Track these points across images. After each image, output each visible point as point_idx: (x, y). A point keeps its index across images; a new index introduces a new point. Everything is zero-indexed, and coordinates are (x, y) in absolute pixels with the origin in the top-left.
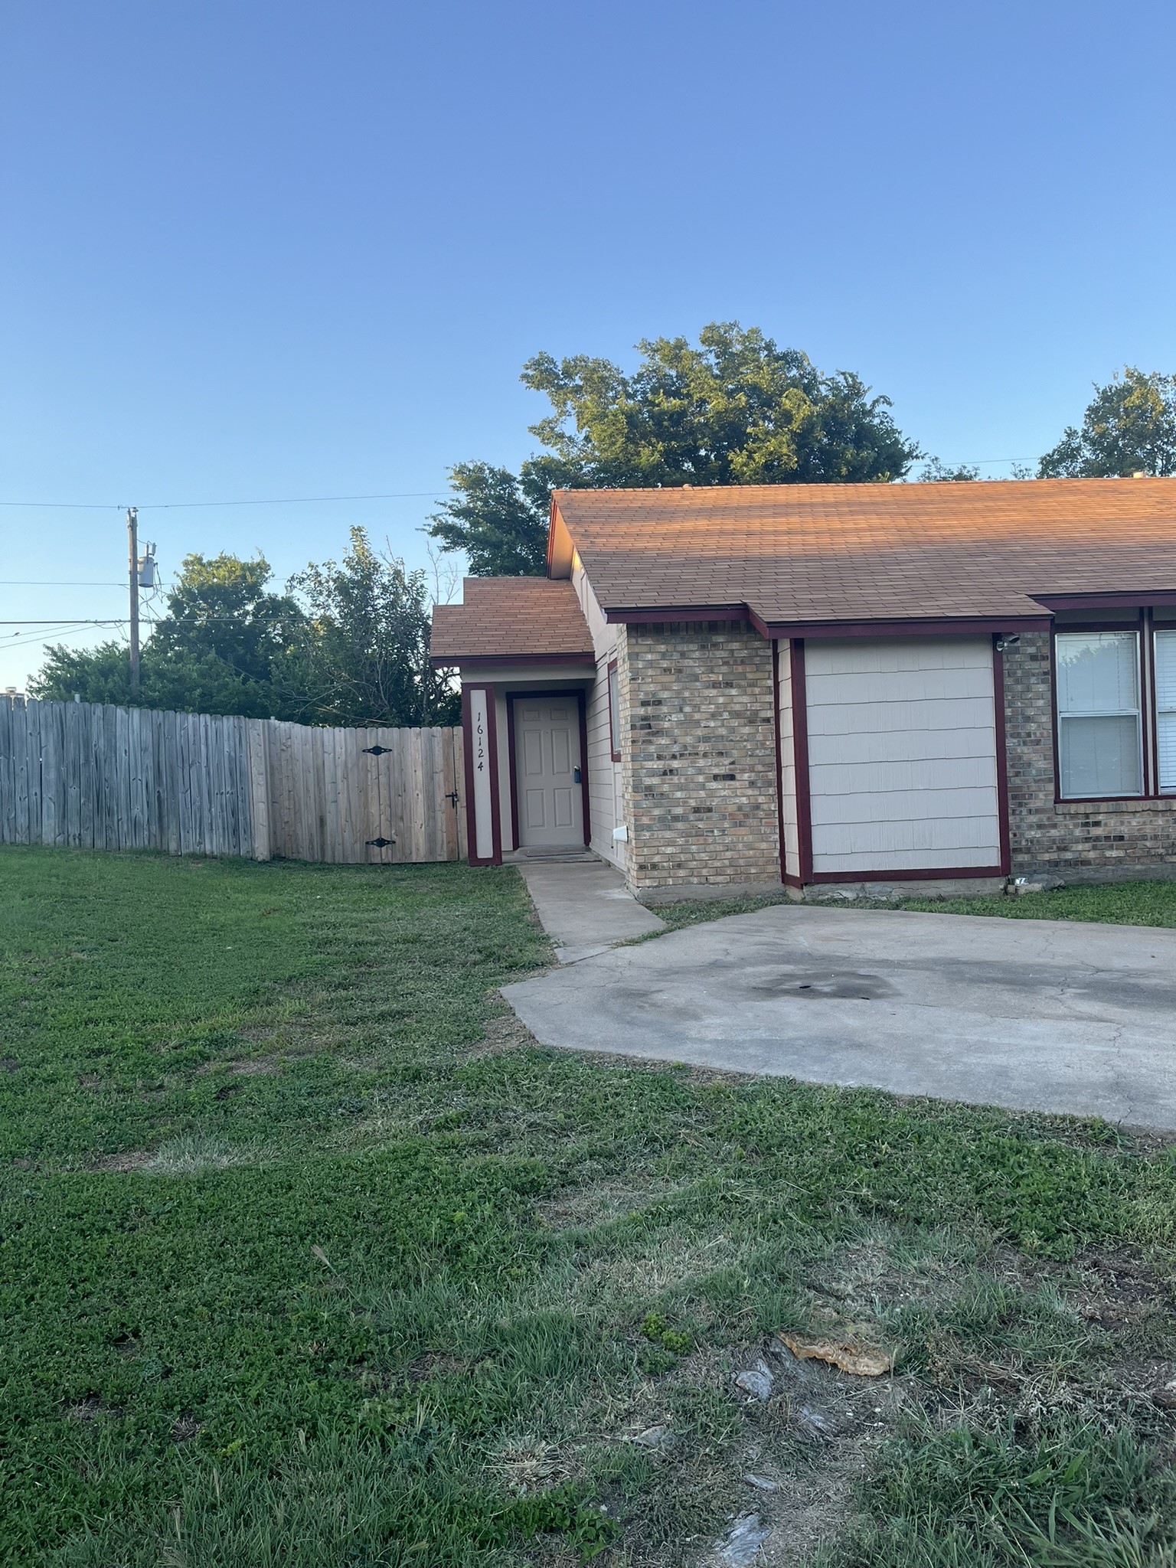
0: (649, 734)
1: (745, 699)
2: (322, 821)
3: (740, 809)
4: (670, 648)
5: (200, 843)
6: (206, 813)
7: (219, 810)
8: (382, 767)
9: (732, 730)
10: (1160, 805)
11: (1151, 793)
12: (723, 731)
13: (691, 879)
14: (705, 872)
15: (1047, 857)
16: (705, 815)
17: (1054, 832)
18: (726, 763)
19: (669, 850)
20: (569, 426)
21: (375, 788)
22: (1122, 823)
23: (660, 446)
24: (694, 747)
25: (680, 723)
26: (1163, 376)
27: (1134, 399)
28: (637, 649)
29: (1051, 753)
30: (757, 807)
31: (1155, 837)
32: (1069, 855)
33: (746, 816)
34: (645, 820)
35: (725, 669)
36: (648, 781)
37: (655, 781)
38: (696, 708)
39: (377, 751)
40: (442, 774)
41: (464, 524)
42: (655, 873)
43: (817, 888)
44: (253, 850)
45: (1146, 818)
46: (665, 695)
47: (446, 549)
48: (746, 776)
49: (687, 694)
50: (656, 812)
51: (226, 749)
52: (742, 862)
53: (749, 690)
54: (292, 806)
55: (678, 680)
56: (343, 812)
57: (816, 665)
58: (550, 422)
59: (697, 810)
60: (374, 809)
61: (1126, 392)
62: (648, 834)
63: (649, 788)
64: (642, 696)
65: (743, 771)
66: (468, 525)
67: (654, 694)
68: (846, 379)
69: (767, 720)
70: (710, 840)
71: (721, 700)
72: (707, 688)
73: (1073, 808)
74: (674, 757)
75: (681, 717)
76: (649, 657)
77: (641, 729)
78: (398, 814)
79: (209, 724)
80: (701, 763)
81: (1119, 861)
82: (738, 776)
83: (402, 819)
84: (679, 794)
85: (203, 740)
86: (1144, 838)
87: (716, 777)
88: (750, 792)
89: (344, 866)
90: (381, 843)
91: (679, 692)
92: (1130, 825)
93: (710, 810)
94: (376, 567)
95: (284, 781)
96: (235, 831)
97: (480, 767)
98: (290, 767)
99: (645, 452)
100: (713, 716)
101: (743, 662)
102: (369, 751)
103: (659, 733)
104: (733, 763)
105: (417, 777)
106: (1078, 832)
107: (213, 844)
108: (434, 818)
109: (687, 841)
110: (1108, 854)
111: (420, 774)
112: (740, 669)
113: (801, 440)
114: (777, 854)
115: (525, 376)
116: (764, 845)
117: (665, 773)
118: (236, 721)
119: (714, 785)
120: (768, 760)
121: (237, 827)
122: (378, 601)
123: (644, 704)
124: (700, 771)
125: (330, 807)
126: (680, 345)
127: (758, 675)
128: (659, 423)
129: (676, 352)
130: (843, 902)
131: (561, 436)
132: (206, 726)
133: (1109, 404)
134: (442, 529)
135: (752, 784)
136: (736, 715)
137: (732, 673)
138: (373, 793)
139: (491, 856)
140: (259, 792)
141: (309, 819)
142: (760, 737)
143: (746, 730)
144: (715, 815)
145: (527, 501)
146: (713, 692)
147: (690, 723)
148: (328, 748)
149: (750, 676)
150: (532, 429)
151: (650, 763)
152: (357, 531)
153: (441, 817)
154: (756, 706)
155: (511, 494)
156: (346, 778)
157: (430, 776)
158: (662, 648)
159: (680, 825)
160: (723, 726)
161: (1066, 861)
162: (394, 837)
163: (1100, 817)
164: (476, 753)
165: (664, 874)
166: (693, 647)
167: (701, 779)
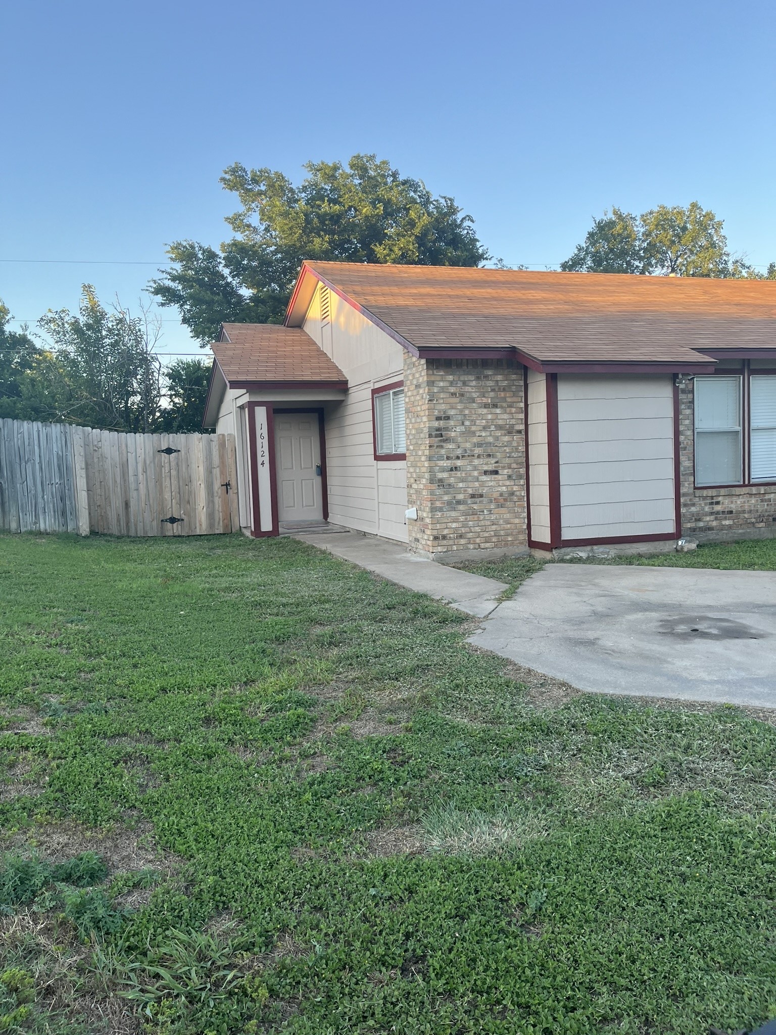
0: (441, 441)
1: (506, 416)
2: (127, 505)
3: (501, 495)
4: (456, 378)
5: (35, 523)
6: (40, 500)
7: (50, 497)
8: (173, 464)
9: (497, 438)
10: (754, 490)
11: (747, 482)
12: (490, 439)
13: (469, 545)
14: (478, 540)
15: (689, 525)
16: (478, 500)
17: (693, 509)
18: (493, 462)
19: (454, 525)
20: (254, 219)
21: (168, 479)
22: (732, 502)
23: (327, 238)
24: (471, 450)
25: (462, 433)
26: (633, 216)
27: (618, 229)
28: (433, 378)
29: (691, 456)
30: (512, 494)
31: (750, 511)
32: (701, 524)
33: (505, 500)
34: (438, 504)
35: (492, 394)
36: (440, 475)
37: (445, 475)
38: (473, 422)
39: (169, 451)
40: (218, 469)
41: (177, 286)
42: (445, 542)
43: (564, 550)
44: (78, 528)
45: (745, 499)
46: (452, 412)
47: (163, 305)
48: (506, 471)
49: (467, 412)
50: (446, 498)
51: (55, 449)
52: (502, 533)
53: (508, 410)
54: (103, 494)
55: (461, 402)
56: (143, 497)
57: (565, 391)
58: (240, 216)
59: (473, 496)
60: (167, 496)
62: (440, 514)
63: (441, 480)
64: (436, 413)
65: (504, 468)
66: (180, 287)
67: (445, 413)
68: (446, 201)
69: (519, 432)
70: (482, 517)
71: (490, 417)
72: (480, 408)
73: (705, 493)
74: (458, 458)
75: (463, 429)
76: (441, 384)
77: (436, 437)
78: (186, 498)
79: (40, 429)
80: (476, 462)
81: (730, 527)
82: (500, 472)
83: (189, 502)
84: (461, 485)
85: (36, 442)
86: (744, 512)
87: (486, 473)
88: (508, 483)
89: (145, 539)
90: (173, 520)
91: (461, 411)
92: (735, 504)
93: (481, 496)
94: (103, 315)
95: (97, 474)
96: (64, 513)
97: (263, 464)
98: (101, 464)
99: (317, 241)
100: (485, 428)
101: (504, 390)
102: (163, 451)
103: (447, 440)
104: (497, 462)
105: (199, 471)
106: (707, 509)
107: (46, 523)
108: (213, 502)
109: (466, 519)
110: (724, 522)
111: (201, 469)
112: (502, 394)
113: (421, 240)
114: (525, 527)
115: (223, 179)
116: (517, 521)
117: (451, 470)
118: (62, 427)
119: (484, 478)
120: (520, 460)
121: (65, 511)
123: (438, 419)
124: (475, 468)
125: (133, 494)
126: (335, 168)
127: (515, 399)
128: (322, 222)
129: (331, 173)
130: (579, 560)
131: (249, 226)
132: (39, 431)
133: (603, 231)
134: (161, 290)
135: (510, 477)
136: (499, 427)
137: (497, 397)
138: (166, 483)
139: (271, 529)
140: (81, 483)
141: (117, 503)
142: (515, 444)
143: (506, 438)
144: (485, 500)
145: (226, 272)
146: (485, 411)
147: (469, 433)
148: (131, 448)
149: (509, 400)
150: (227, 219)
151: (442, 462)
152: (88, 289)
153: (218, 501)
154: (513, 422)
155: (214, 267)
156: (145, 471)
157: (209, 471)
158: (451, 378)
159: (461, 507)
160: (491, 435)
161: (700, 528)
162: (183, 517)
163: (720, 499)
164: (259, 454)
165: (451, 542)
166: (472, 378)
167: (476, 473)
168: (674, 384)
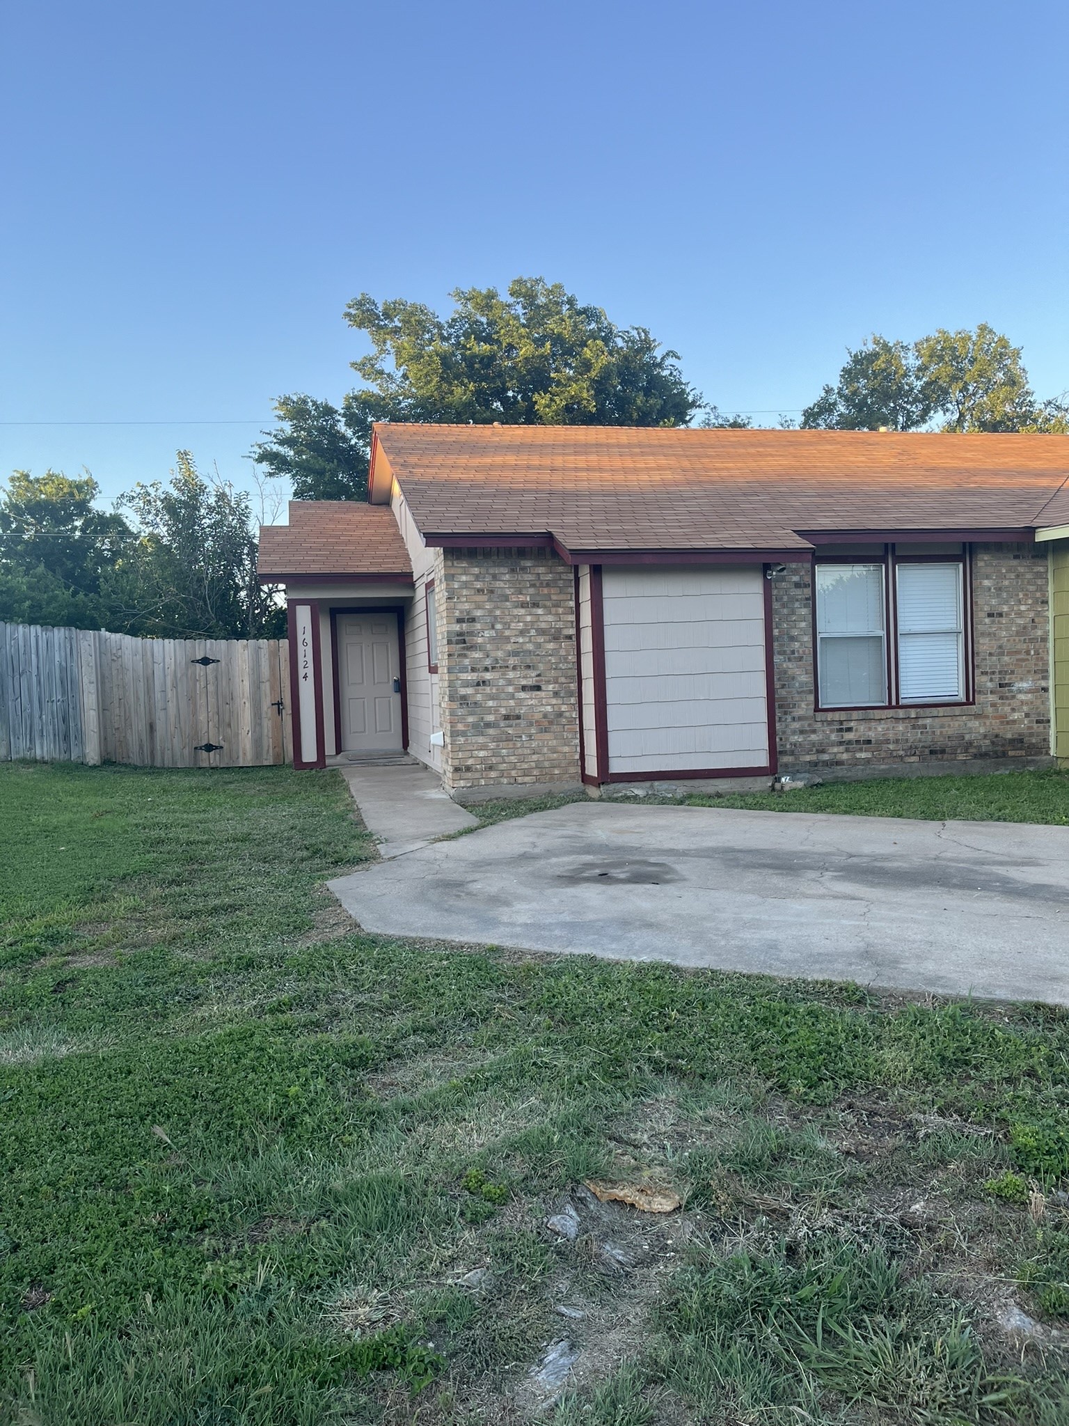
0: (464, 648)
1: (550, 618)
2: (152, 728)
3: (545, 716)
4: (483, 570)
5: (30, 749)
6: (36, 720)
7: (50, 717)
8: (210, 678)
9: (539, 645)
10: (901, 713)
11: (894, 703)
12: (530, 647)
13: (502, 779)
14: (514, 773)
15: (808, 758)
16: (514, 722)
17: (813, 737)
18: (533, 675)
19: (482, 754)
20: (389, 364)
21: (204, 696)
22: (870, 729)
23: (471, 386)
24: (504, 660)
25: (492, 639)
26: (905, 344)
27: (880, 363)
28: (452, 571)
29: (811, 668)
30: (560, 714)
31: (897, 741)
32: (826, 757)
33: (551, 723)
34: (460, 727)
35: (532, 591)
36: (463, 691)
37: (470, 691)
38: (507, 626)
39: (205, 661)
40: (268, 684)
41: (289, 453)
42: (469, 775)
43: (612, 786)
44: (84, 756)
45: (890, 724)
46: (478, 613)
47: (271, 475)
48: (551, 687)
49: (498, 613)
50: (470, 719)
51: (57, 659)
52: (547, 764)
53: (553, 610)
54: (122, 714)
55: (490, 600)
56: (173, 719)
57: (613, 588)
58: (371, 359)
59: (507, 717)
60: (202, 717)
61: (873, 357)
62: (462, 739)
63: (464, 697)
64: (457, 614)
65: (548, 682)
66: (292, 453)
67: (468, 613)
68: (639, 333)
69: (569, 637)
70: (519, 745)
71: (529, 618)
72: (516, 607)
73: (830, 716)
74: (486, 669)
75: (493, 633)
76: (464, 578)
77: (457, 644)
78: (226, 721)
79: (39, 634)
80: (511, 675)
81: (868, 761)
82: (543, 687)
83: (229, 725)
84: (490, 703)
85: (33, 650)
86: (887, 741)
87: (524, 688)
88: (554, 701)
89: (174, 770)
90: (209, 748)
91: (491, 611)
92: (876, 731)
93: (518, 717)
94: (202, 488)
95: (115, 689)
96: (66, 737)
97: (305, 677)
98: (121, 676)
99: (459, 391)
100: (522, 633)
101: (548, 585)
102: (198, 661)
103: (472, 648)
104: (539, 675)
105: (244, 687)
106: (833, 737)
107: (44, 749)
108: (260, 725)
109: (498, 746)
110: (858, 755)
111: (247, 683)
112: (546, 591)
113: (600, 387)
114: (577, 757)
115: (348, 315)
116: (566, 749)
117: (478, 684)
118: (67, 632)
119: (522, 695)
120: (570, 673)
121: (68, 732)
122: (204, 521)
123: (460, 621)
124: (510, 682)
125: (160, 715)
126: (491, 296)
127: (562, 597)
128: (470, 365)
129: (487, 301)
130: (635, 800)
131: (381, 372)
132: (37, 637)
133: (860, 366)
134: (266, 457)
135: (556, 694)
136: (542, 632)
137: (538, 594)
138: (201, 701)
139: (315, 760)
140: (90, 699)
141: (140, 725)
142: (563, 653)
143: (551, 646)
144: (523, 722)
145: (349, 433)
146: (522, 611)
147: (501, 639)
148: (158, 658)
149: (554, 597)
150: (353, 364)
151: (465, 675)
152: (183, 456)
153: (267, 724)
154: (560, 625)
155: (333, 426)
156: (175, 686)
157: (257, 685)
158: (476, 570)
159: (491, 731)
160: (530, 641)
161: (824, 762)
162: (222, 743)
163: (852, 724)
164: (301, 664)
165: (477, 775)
166: (503, 570)
167: (510, 689)
168: (765, 576)
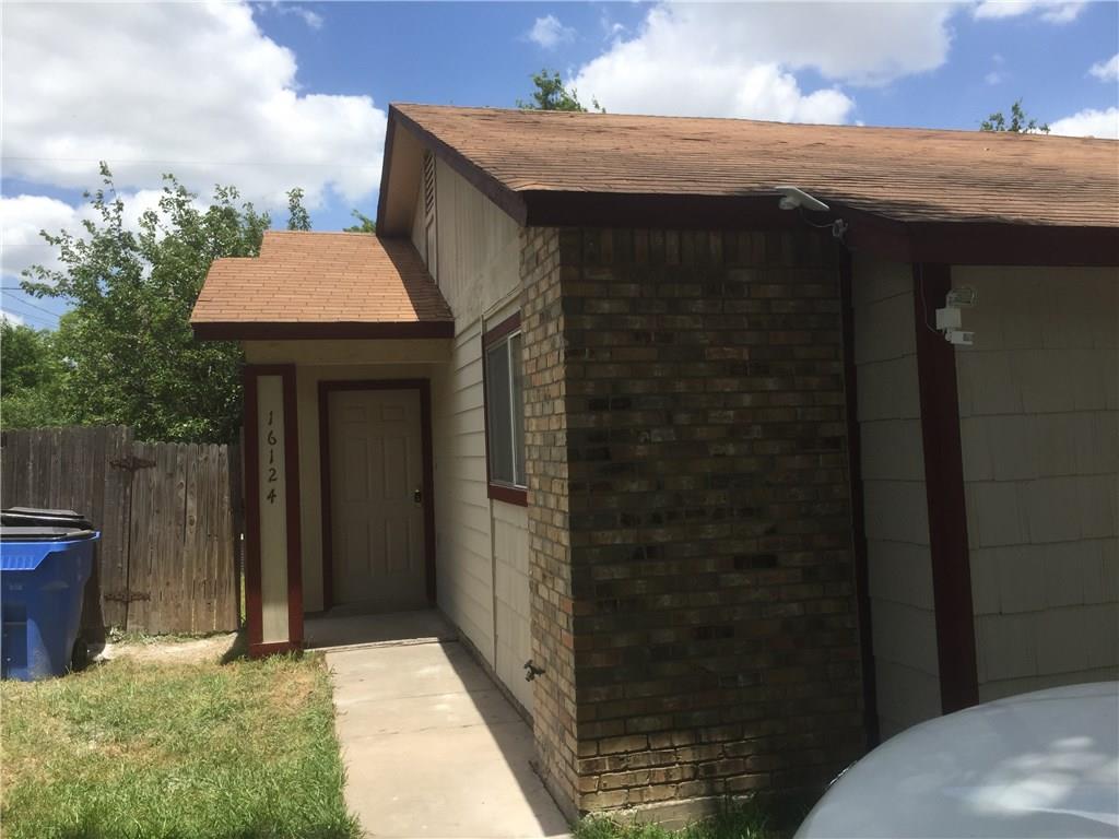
0: (607, 470)
1: (792, 399)
3: (787, 627)
4: (649, 290)
9: (769, 462)
12: (751, 465)
16: (719, 644)
24: (695, 498)
25: (668, 448)
28: (580, 290)
30: (818, 623)
33: (800, 643)
34: (598, 663)
35: (753, 337)
36: (604, 574)
37: (618, 572)
38: (700, 416)
42: (620, 777)
46: (638, 387)
48: (797, 558)
49: (681, 387)
50: (622, 642)
53: (799, 381)
55: (663, 358)
59: (703, 633)
62: (603, 691)
64: (590, 389)
65: (791, 548)
67: (615, 388)
69: (834, 443)
71: (747, 400)
72: (720, 374)
74: (656, 520)
75: (670, 435)
76: (606, 306)
77: (590, 459)
80: (710, 531)
82: (781, 559)
84: (666, 600)
87: (740, 563)
88: (805, 592)
91: (664, 383)
93: (728, 632)
97: (272, 496)
100: (734, 433)
101: (787, 325)
103: (625, 468)
104: (771, 532)
112: (783, 338)
117: (638, 556)
119: (736, 579)
120: (838, 524)
123: (598, 405)
124: (708, 549)
127: (818, 351)
135: (809, 574)
136: (775, 431)
137: (766, 345)
142: (821, 478)
143: (796, 462)
144: (738, 644)
146: (730, 385)
147: (689, 447)
149: (801, 352)
151: (610, 533)
154: (814, 414)
158: (632, 289)
159: (668, 669)
160: (751, 453)
164: (265, 474)
167: (710, 566)
